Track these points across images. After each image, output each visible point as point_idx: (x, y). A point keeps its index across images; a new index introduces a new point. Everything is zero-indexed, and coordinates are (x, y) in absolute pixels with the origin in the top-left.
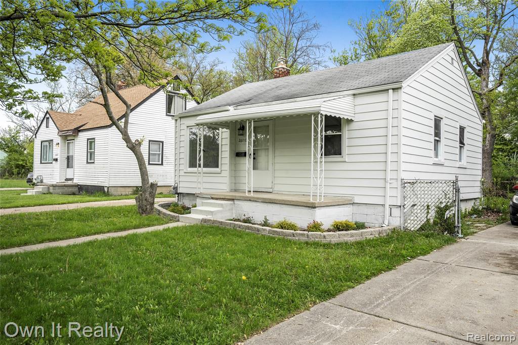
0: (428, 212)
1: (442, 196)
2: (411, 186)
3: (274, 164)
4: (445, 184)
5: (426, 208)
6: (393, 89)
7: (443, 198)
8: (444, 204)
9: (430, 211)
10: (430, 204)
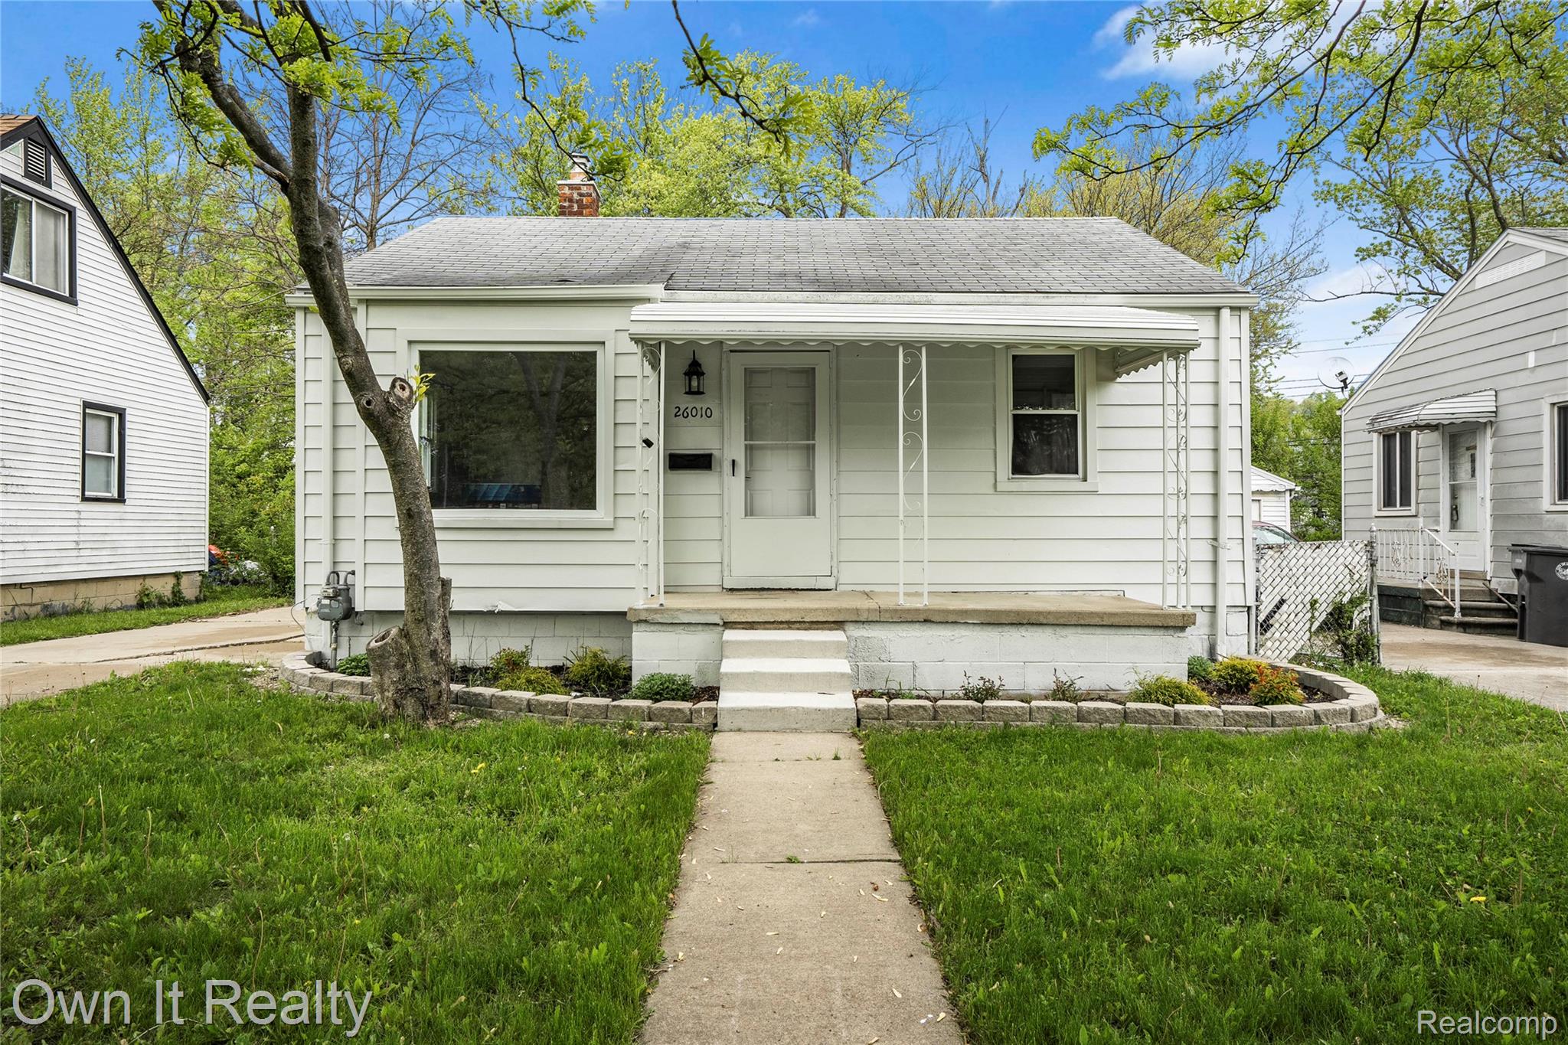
0: (1313, 617)
1: (1343, 576)
2: (1276, 555)
3: (836, 495)
4: (1350, 549)
5: (1308, 606)
6: (1232, 308)
7: (1345, 582)
8: (1348, 595)
9: (1317, 614)
10: (1317, 597)
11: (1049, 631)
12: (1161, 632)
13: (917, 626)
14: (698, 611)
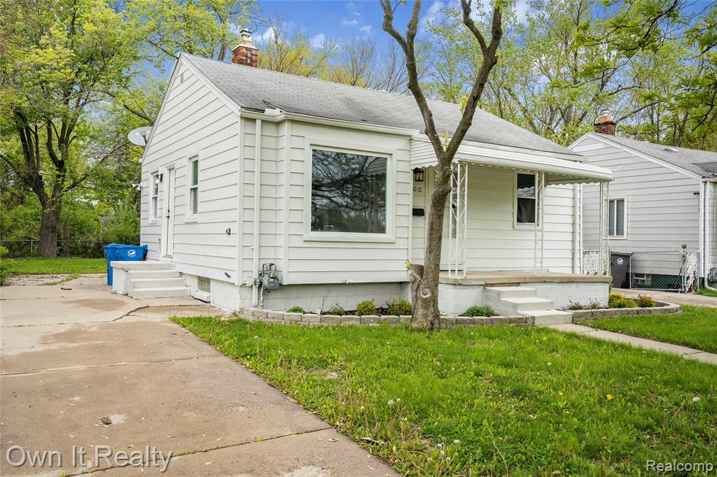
11: (575, 284)
12: (602, 284)
13: (540, 284)
14: (478, 279)
